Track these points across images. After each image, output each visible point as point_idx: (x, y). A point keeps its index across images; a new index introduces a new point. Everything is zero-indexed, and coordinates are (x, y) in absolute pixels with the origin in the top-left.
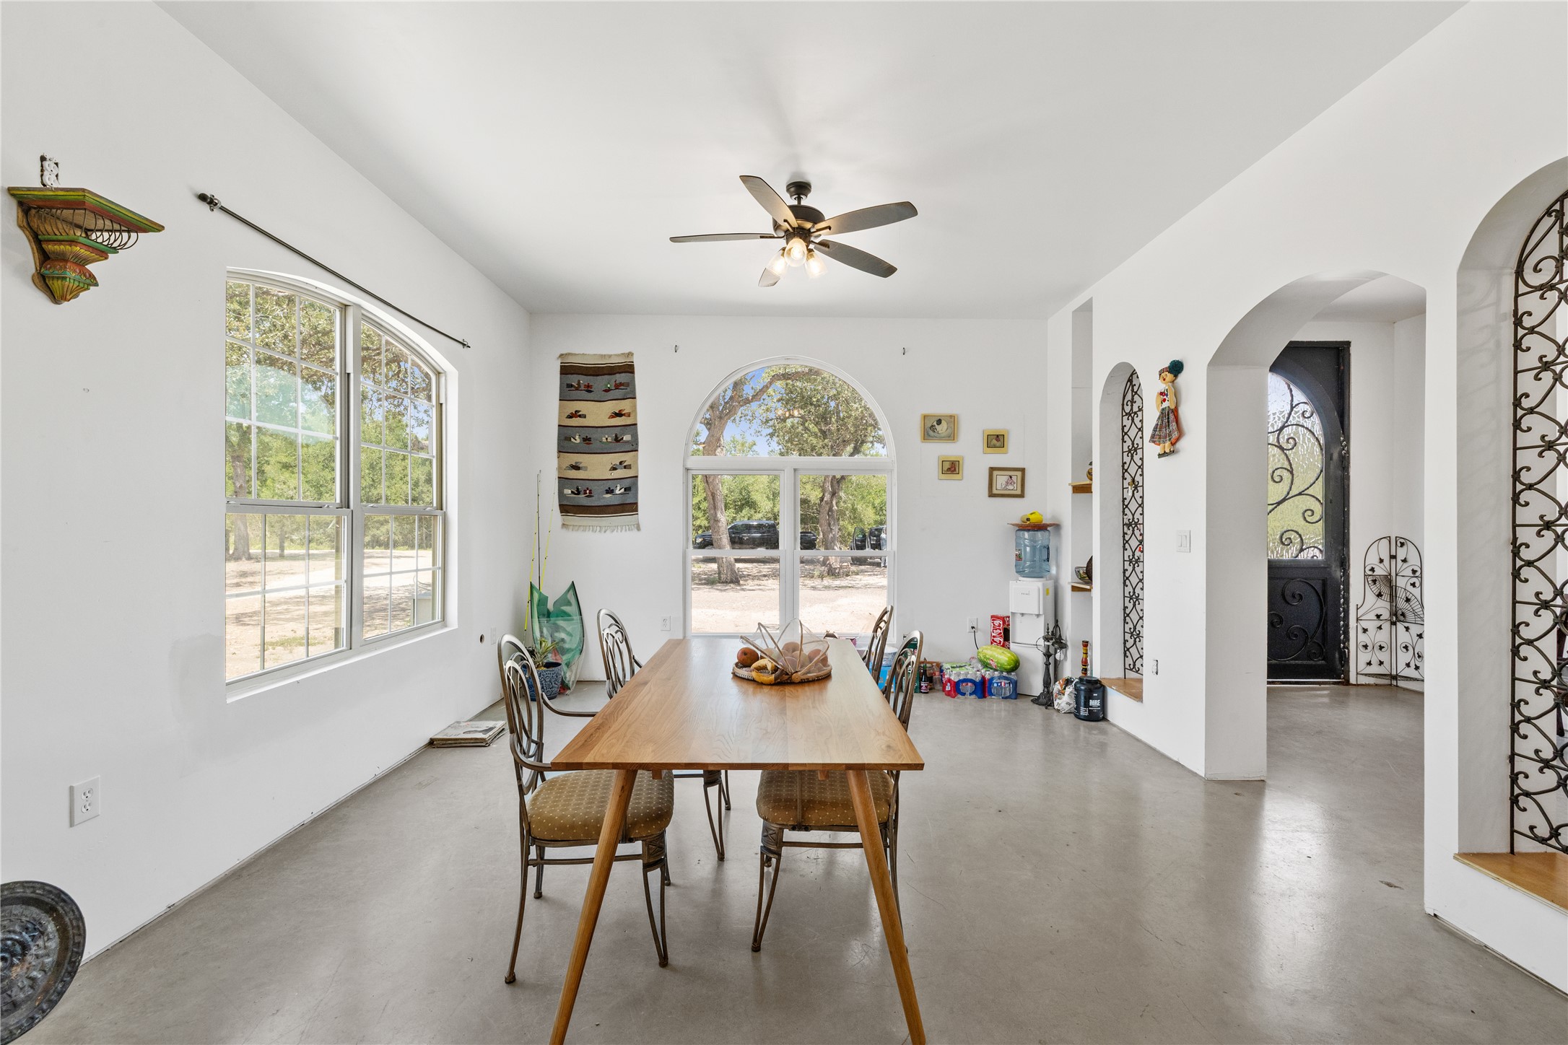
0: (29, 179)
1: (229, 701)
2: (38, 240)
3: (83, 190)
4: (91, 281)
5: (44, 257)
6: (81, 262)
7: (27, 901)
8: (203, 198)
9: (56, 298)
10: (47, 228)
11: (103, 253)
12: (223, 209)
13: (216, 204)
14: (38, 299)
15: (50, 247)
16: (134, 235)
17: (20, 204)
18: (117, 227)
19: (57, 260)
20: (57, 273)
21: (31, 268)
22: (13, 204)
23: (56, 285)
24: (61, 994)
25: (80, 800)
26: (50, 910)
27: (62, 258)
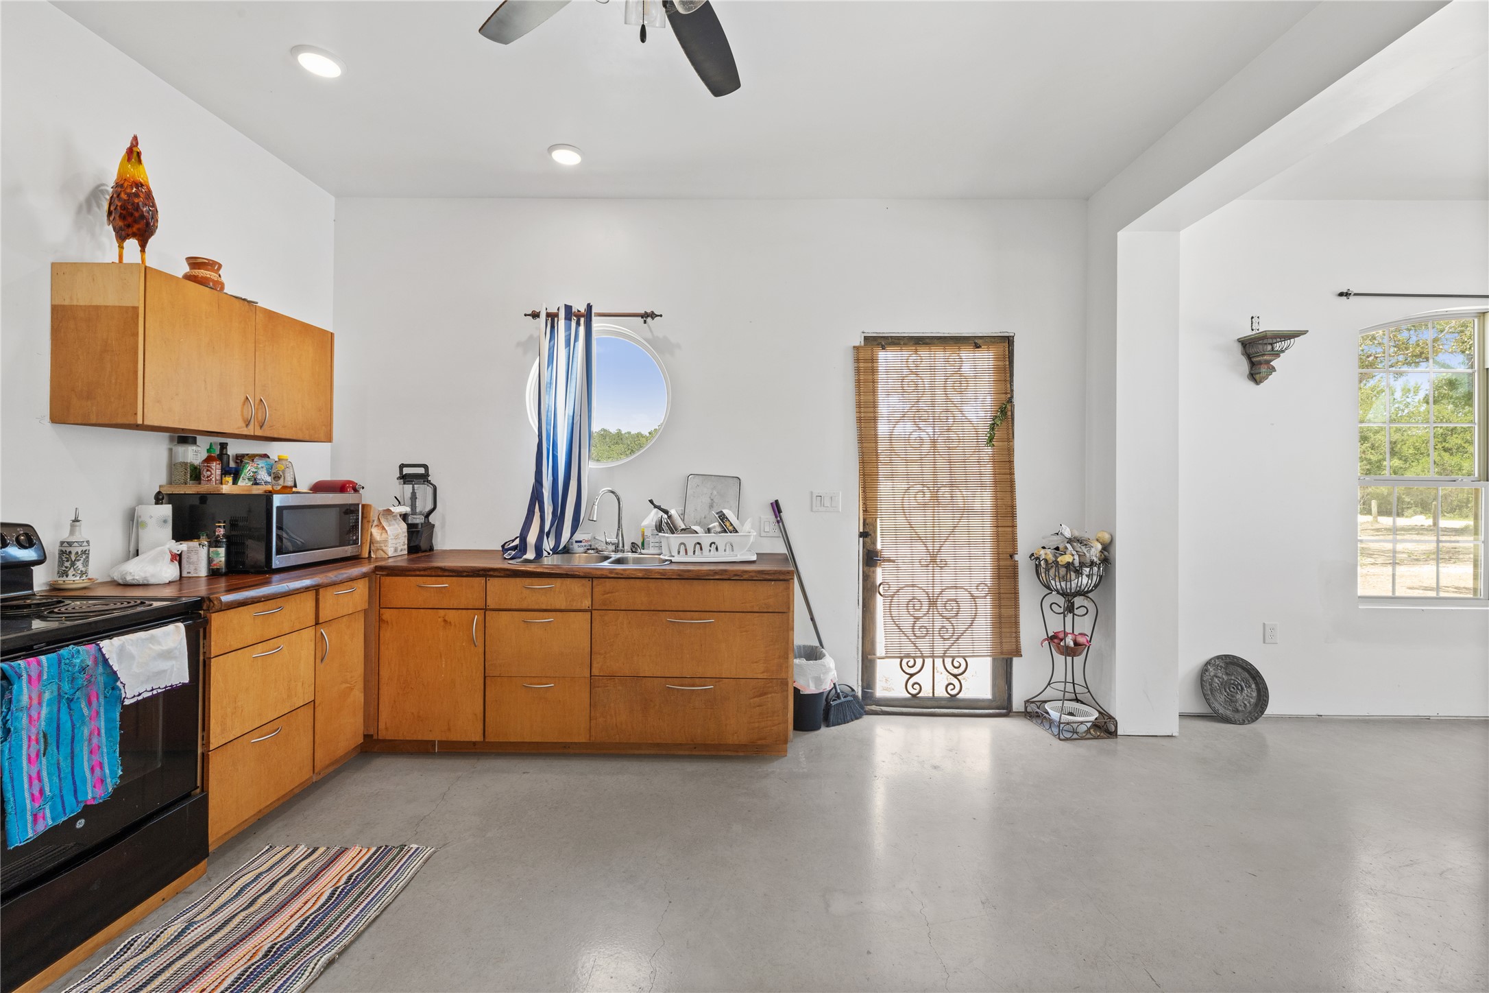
0: (1247, 332)
1: (1360, 607)
2: (1249, 357)
3: (1265, 331)
4: (1273, 369)
5: (1253, 364)
6: (1268, 362)
7: (1244, 668)
8: (1341, 294)
9: (1257, 382)
10: (1251, 351)
11: (1277, 354)
12: (1355, 294)
13: (1350, 294)
14: (1251, 385)
15: (1254, 360)
16: (1292, 340)
17: (1242, 344)
18: (1278, 340)
19: (1258, 364)
20: (1257, 371)
21: (1247, 372)
22: (1240, 345)
23: (1257, 377)
24: (1257, 719)
25: (1268, 631)
26: (1254, 678)
27: (1260, 363)
